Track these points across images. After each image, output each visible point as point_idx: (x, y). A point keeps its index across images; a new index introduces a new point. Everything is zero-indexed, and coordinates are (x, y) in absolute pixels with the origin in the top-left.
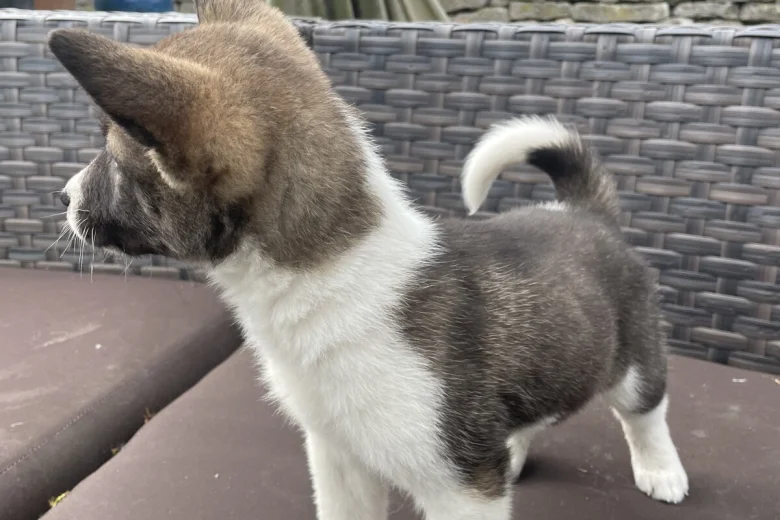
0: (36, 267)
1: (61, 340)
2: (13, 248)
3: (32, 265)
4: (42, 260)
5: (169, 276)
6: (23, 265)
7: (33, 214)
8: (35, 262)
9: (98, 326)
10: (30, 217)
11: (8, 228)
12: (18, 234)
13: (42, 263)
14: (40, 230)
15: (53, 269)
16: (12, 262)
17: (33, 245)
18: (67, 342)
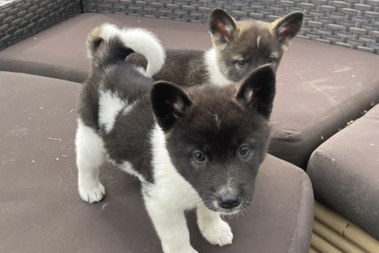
0: (315, 41)
1: (340, 71)
2: (309, 32)
3: (314, 39)
4: (318, 38)
5: (369, 51)
6: (311, 39)
7: (320, 20)
8: (315, 38)
9: (351, 68)
10: (318, 21)
11: (309, 24)
12: (312, 27)
13: (318, 39)
14: (321, 26)
15: (321, 42)
16: (307, 37)
17: (316, 32)
18: (341, 72)
